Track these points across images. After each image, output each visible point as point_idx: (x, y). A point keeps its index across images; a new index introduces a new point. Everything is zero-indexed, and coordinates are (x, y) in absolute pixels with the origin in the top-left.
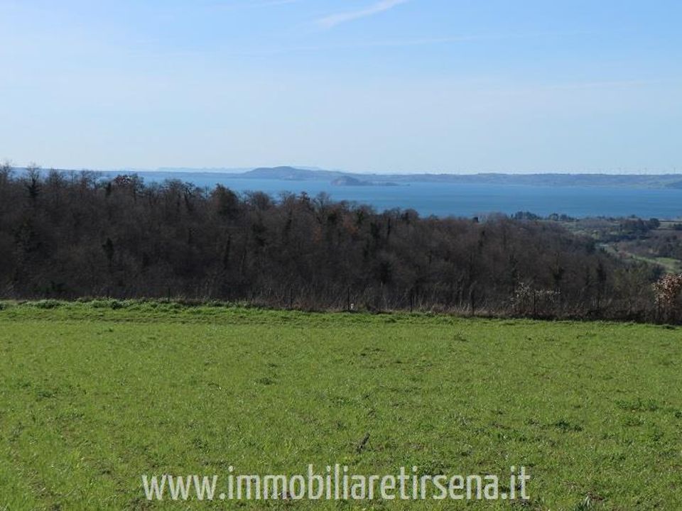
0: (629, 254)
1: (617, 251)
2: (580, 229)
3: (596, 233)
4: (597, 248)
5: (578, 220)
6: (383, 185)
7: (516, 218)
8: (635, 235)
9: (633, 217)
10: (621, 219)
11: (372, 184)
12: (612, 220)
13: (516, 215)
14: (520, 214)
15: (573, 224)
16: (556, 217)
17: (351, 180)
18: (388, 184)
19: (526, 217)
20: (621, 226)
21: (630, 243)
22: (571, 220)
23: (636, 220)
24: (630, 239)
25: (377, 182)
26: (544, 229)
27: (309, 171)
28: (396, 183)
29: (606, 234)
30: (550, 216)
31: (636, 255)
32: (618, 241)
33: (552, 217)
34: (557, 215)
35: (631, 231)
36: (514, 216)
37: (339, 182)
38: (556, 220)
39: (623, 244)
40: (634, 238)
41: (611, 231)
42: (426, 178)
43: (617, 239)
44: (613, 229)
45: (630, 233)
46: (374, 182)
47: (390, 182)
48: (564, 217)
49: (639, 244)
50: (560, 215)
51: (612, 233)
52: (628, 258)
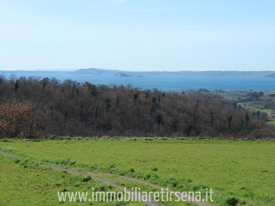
0: (251, 108)
1: (245, 106)
2: (228, 96)
3: (236, 98)
4: (237, 105)
5: (227, 92)
6: (137, 76)
7: (199, 91)
8: (253, 99)
9: (251, 90)
10: (246, 92)
11: (132, 76)
12: (242, 92)
13: (199, 90)
14: (201, 90)
15: (225, 94)
16: (217, 91)
17: (123, 74)
18: (140, 76)
19: (203, 91)
20: (247, 95)
21: (251, 102)
22: (224, 92)
23: (253, 92)
24: (251, 101)
25: (135, 75)
26: (214, 97)
27: (103, 70)
28: (143, 75)
29: (240, 98)
30: (214, 90)
31: (254, 108)
32: (246, 102)
33: (215, 91)
34: (217, 90)
35: (251, 97)
36: (198, 91)
37: (118, 75)
38: (217, 92)
39: (248, 103)
40: (252, 100)
41: (243, 97)
42: (157, 73)
43: (245, 101)
44: (243, 96)
45: (250, 98)
46: (133, 75)
47: (141, 75)
48: (220, 91)
49: (255, 103)
50: (218, 90)
51: (243, 98)
52: (251, 109)
